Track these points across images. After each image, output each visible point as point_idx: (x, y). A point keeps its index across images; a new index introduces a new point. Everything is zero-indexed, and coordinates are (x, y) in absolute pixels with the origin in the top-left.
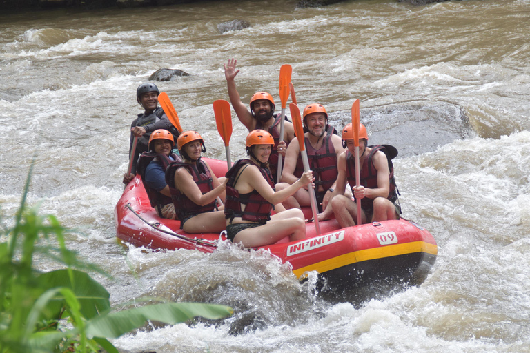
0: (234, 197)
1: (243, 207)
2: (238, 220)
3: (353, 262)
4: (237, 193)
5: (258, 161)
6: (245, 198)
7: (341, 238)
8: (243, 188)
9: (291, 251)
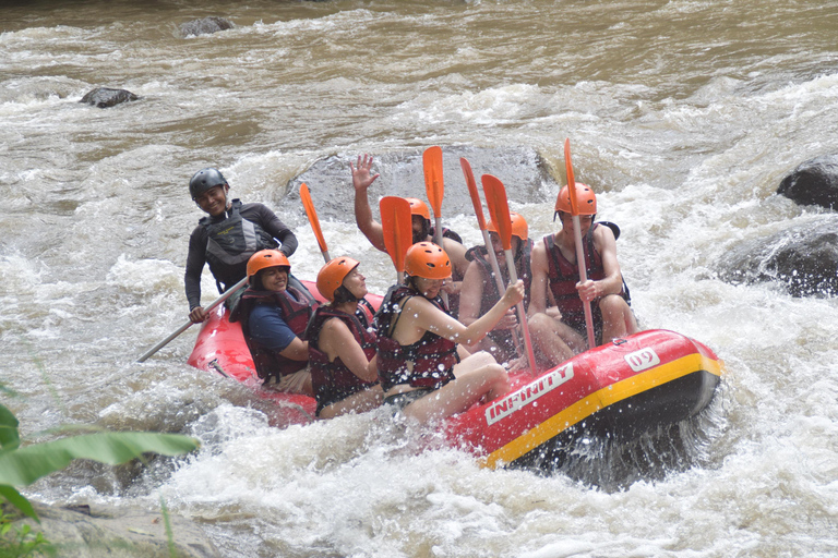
4: (397, 345)
7: (570, 374)
9: (493, 416)
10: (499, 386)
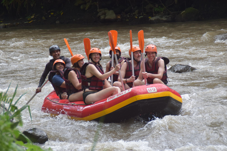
0: (85, 79)
1: (89, 84)
2: (87, 90)
3: (135, 100)
4: (86, 77)
5: (94, 62)
6: (89, 80)
8: (88, 75)
10: (114, 93)
